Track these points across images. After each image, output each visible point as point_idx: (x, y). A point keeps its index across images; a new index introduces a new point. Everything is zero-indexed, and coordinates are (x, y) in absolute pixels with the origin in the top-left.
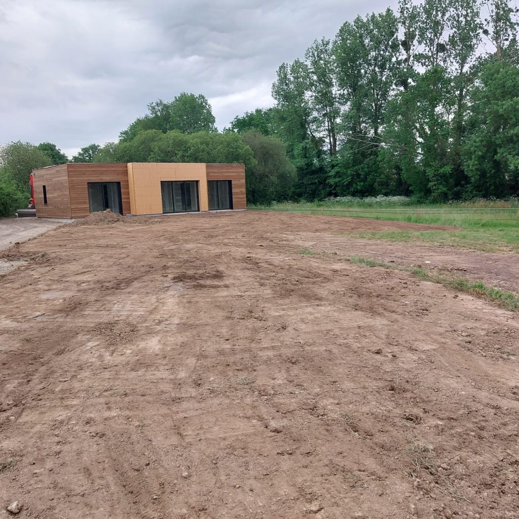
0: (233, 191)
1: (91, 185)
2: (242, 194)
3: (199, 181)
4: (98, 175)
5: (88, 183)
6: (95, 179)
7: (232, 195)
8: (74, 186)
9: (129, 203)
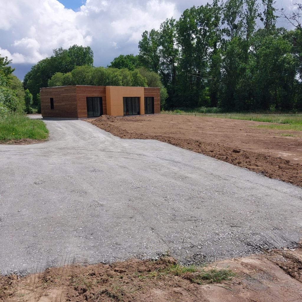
0: (154, 103)
1: (88, 98)
2: (159, 105)
3: (140, 97)
4: (91, 93)
5: (87, 97)
6: (90, 95)
7: (154, 106)
8: (80, 99)
9: (106, 109)
